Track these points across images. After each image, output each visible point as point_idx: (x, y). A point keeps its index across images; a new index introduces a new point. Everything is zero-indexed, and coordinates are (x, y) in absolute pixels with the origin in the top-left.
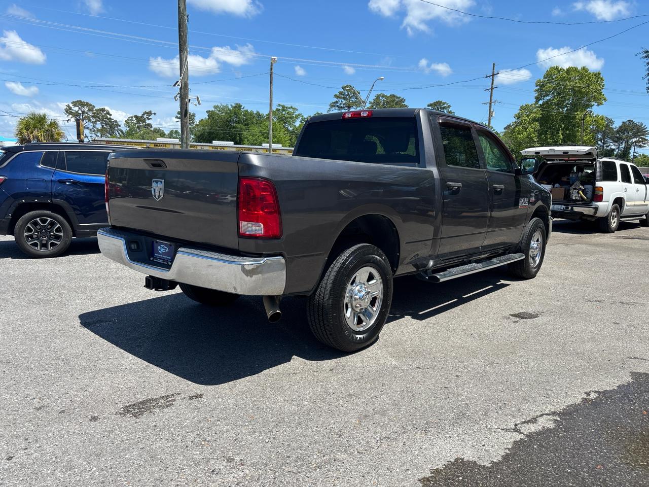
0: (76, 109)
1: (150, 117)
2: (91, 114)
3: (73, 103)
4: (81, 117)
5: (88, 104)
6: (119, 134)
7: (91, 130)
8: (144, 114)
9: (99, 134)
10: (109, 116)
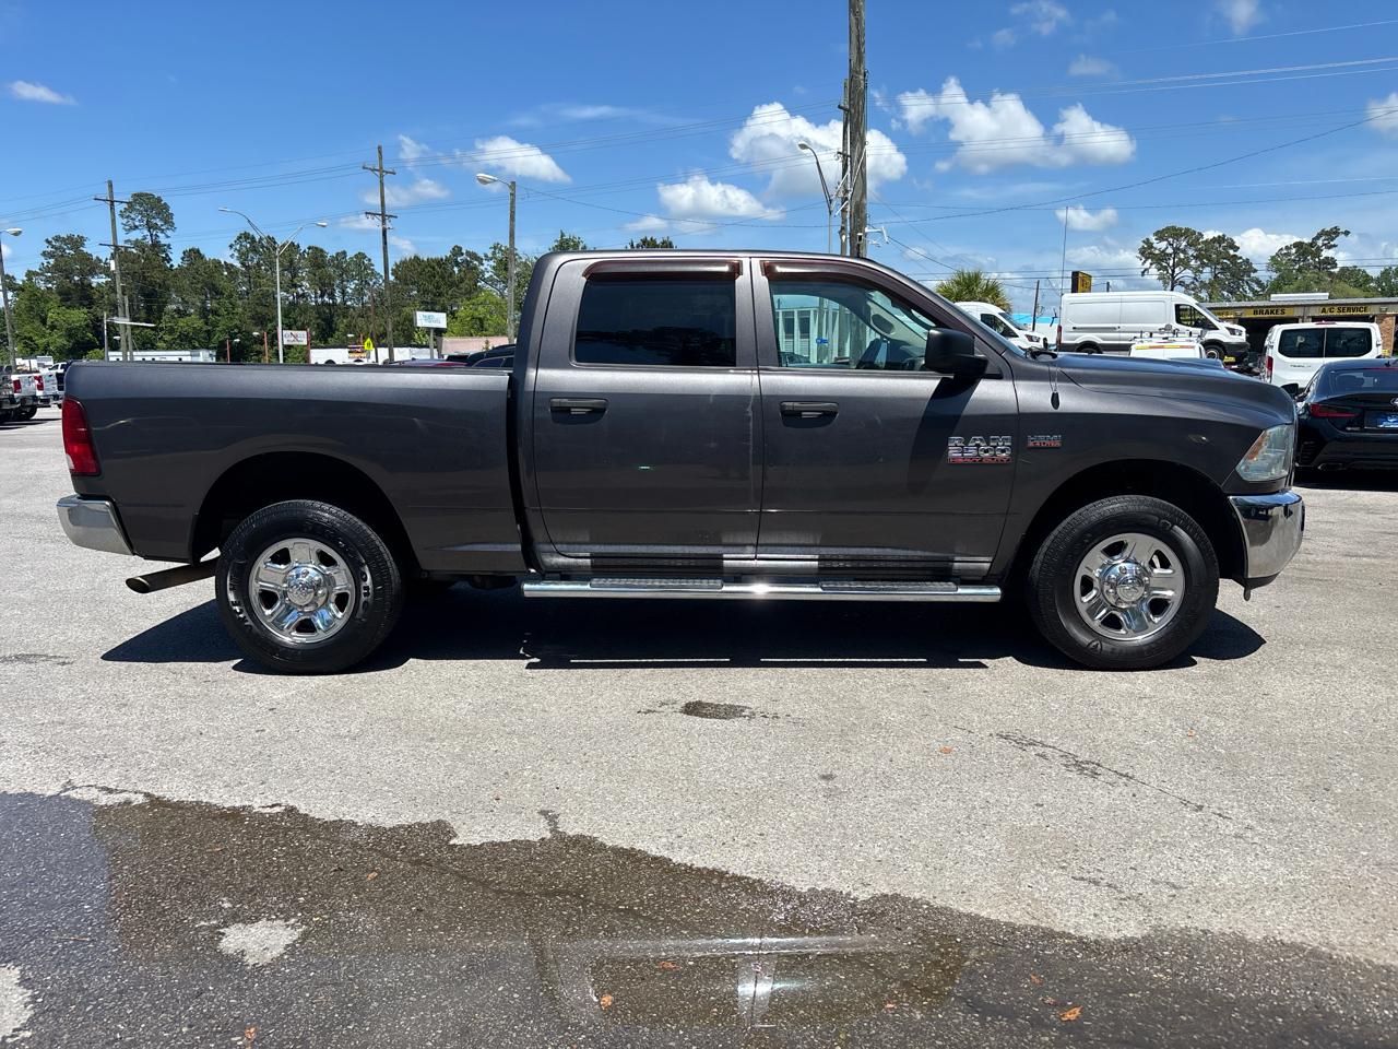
0: (1163, 245)
1: (1332, 243)
2: (1191, 252)
3: (1156, 234)
4: (1171, 262)
5: (1188, 233)
6: (1252, 289)
7: (1187, 287)
8: (1318, 237)
9: (1204, 294)
10: (1232, 252)
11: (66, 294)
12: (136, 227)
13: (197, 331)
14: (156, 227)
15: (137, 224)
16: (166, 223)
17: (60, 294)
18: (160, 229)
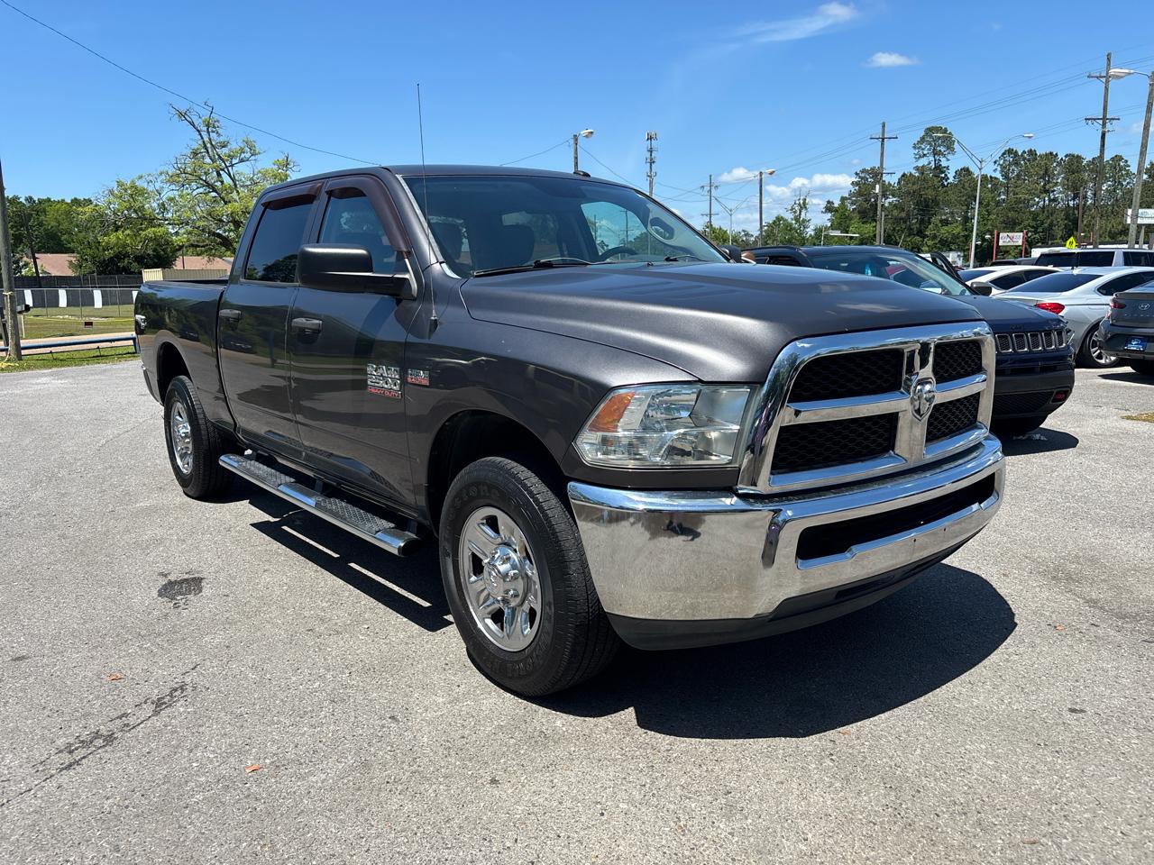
11: (863, 213)
12: (925, 155)
13: (956, 237)
14: (940, 153)
15: (925, 152)
16: (948, 149)
17: (859, 212)
18: (942, 154)
